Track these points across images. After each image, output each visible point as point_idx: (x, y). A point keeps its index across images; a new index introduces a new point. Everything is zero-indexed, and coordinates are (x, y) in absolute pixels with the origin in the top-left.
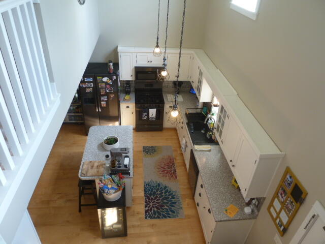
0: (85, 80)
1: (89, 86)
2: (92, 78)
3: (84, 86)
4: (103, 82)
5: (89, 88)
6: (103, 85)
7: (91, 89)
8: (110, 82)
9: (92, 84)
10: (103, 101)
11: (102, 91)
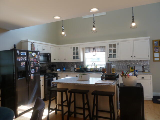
0: (21, 55)
1: (23, 60)
2: (25, 53)
3: (20, 60)
4: (33, 57)
5: (23, 61)
6: (32, 59)
7: (25, 62)
8: (36, 57)
9: (26, 58)
10: (32, 73)
11: (31, 64)
